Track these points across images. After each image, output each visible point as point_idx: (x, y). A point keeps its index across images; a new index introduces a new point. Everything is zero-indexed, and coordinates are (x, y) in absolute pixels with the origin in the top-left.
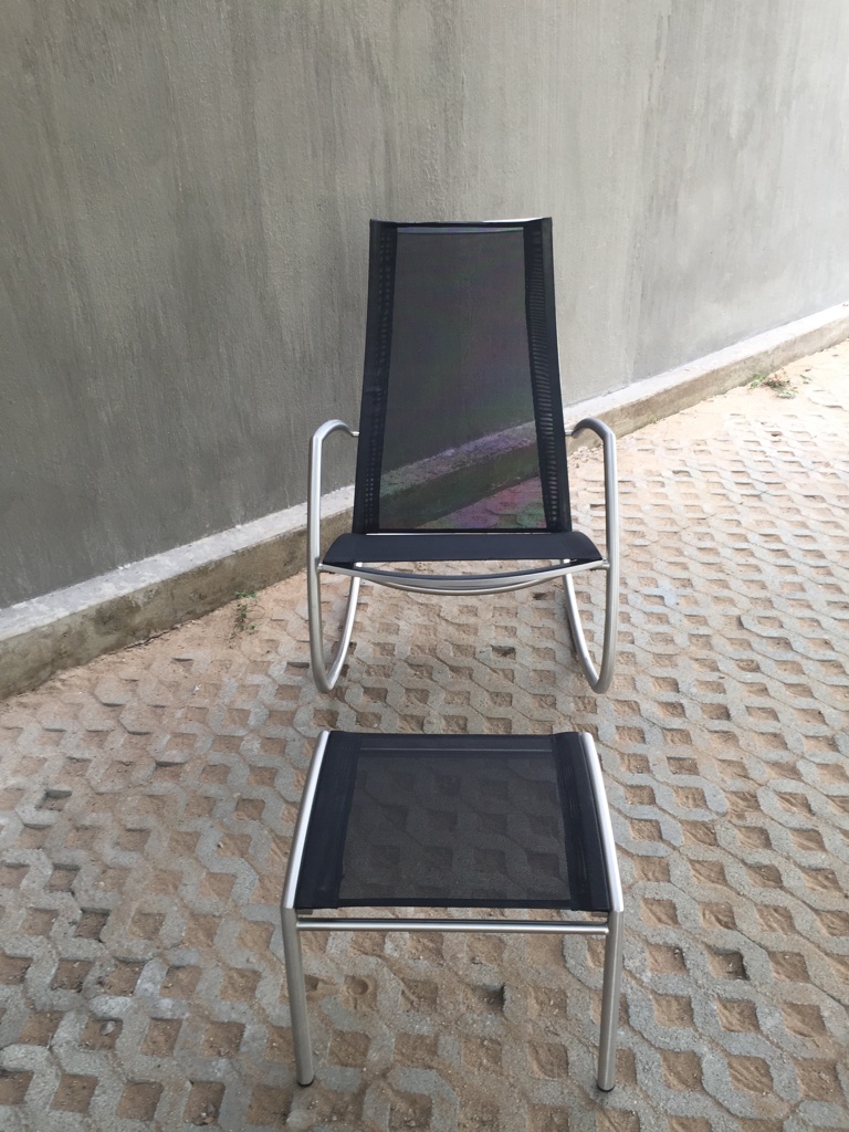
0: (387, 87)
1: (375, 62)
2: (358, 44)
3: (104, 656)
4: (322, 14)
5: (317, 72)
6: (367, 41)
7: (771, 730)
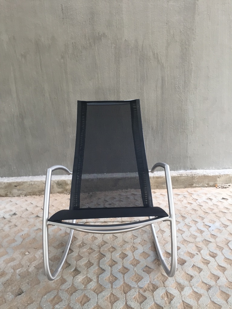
0: (163, 65)
1: (159, 59)
2: (154, 54)
3: (57, 194)
4: (142, 47)
5: (140, 61)
6: (157, 54)
7: (192, 274)
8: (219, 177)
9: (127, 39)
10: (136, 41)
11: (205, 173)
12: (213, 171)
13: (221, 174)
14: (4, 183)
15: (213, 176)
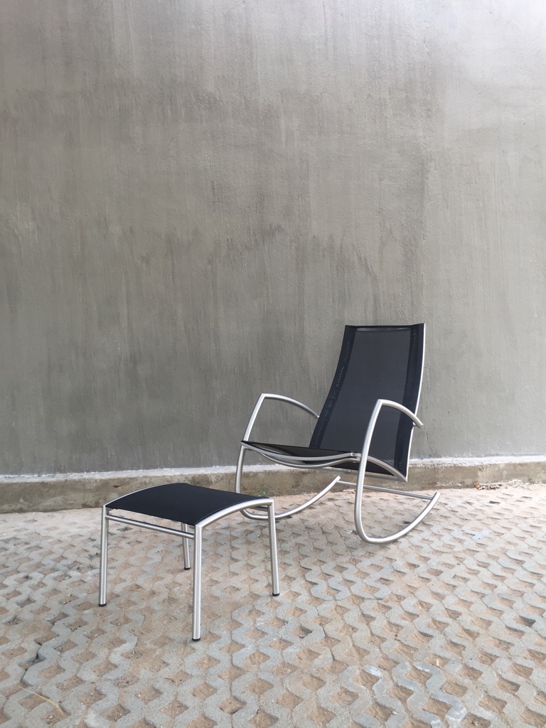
0: (376, 276)
1: (369, 266)
2: (360, 259)
4: (341, 247)
5: (337, 270)
6: (365, 258)
7: (454, 584)
8: (481, 468)
9: (316, 236)
10: (331, 237)
11: (455, 462)
12: (470, 459)
13: (484, 463)
14: (96, 480)
15: (470, 467)
